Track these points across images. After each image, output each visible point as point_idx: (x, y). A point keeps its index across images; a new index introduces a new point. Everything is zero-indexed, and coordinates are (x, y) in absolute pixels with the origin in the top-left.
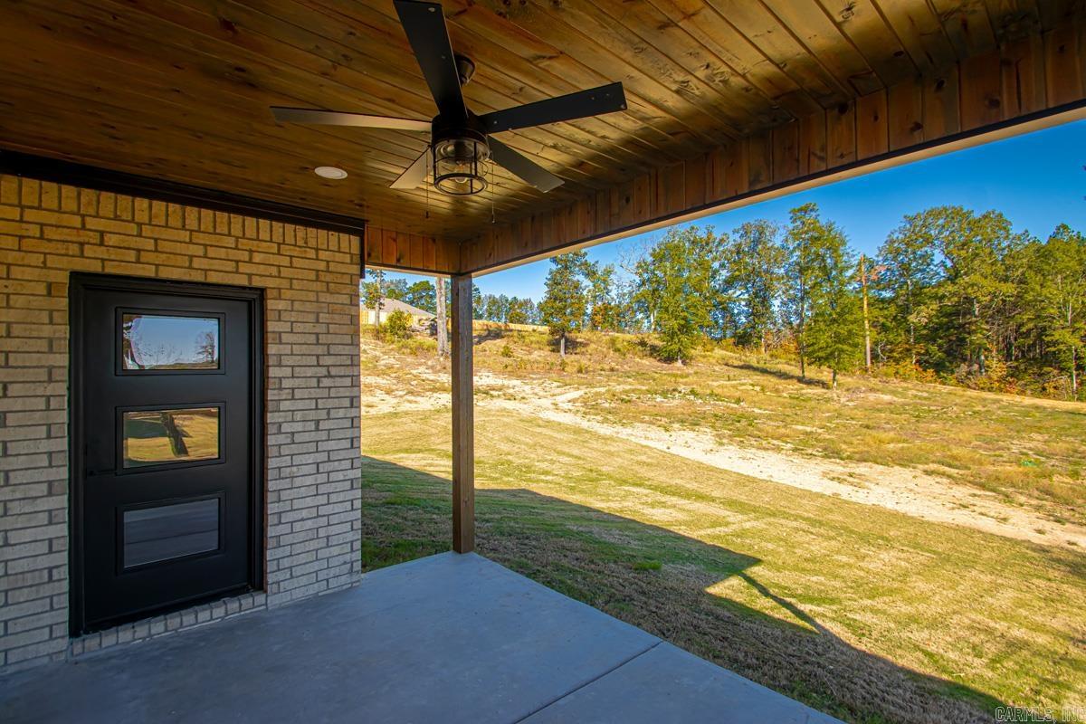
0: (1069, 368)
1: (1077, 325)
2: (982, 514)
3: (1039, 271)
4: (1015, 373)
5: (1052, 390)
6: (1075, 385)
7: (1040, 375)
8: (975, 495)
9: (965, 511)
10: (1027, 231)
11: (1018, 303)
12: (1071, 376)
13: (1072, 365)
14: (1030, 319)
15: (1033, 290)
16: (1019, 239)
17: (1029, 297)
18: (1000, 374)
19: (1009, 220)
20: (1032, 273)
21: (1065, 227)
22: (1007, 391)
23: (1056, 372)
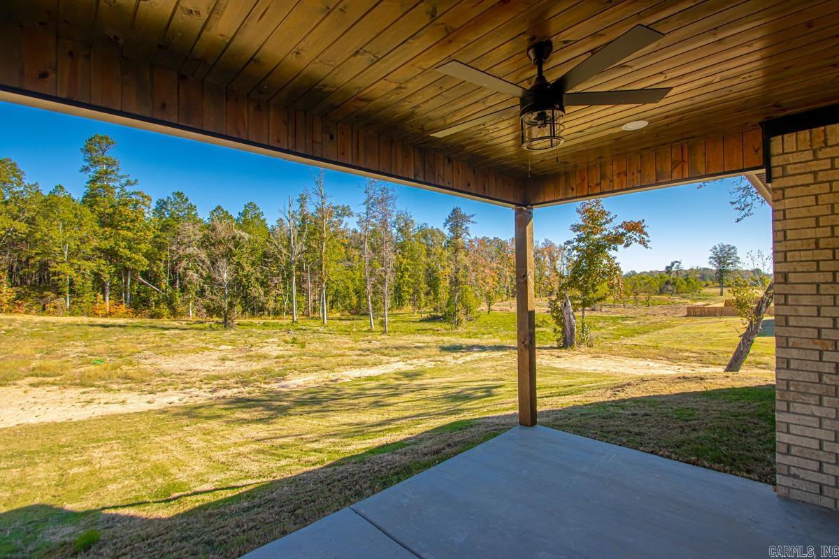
0: (65, 292)
1: (72, 261)
2: (107, 403)
3: (46, 217)
4: (20, 297)
5: (51, 309)
6: (68, 305)
7: (42, 298)
8: (84, 393)
9: (93, 406)
10: (37, 184)
11: (28, 240)
12: (66, 299)
13: (67, 289)
14: (37, 254)
15: (42, 231)
16: (30, 187)
17: (38, 236)
18: (9, 298)
19: (22, 170)
20: (41, 218)
21: (61, 187)
22: (16, 312)
23: (52, 295)
